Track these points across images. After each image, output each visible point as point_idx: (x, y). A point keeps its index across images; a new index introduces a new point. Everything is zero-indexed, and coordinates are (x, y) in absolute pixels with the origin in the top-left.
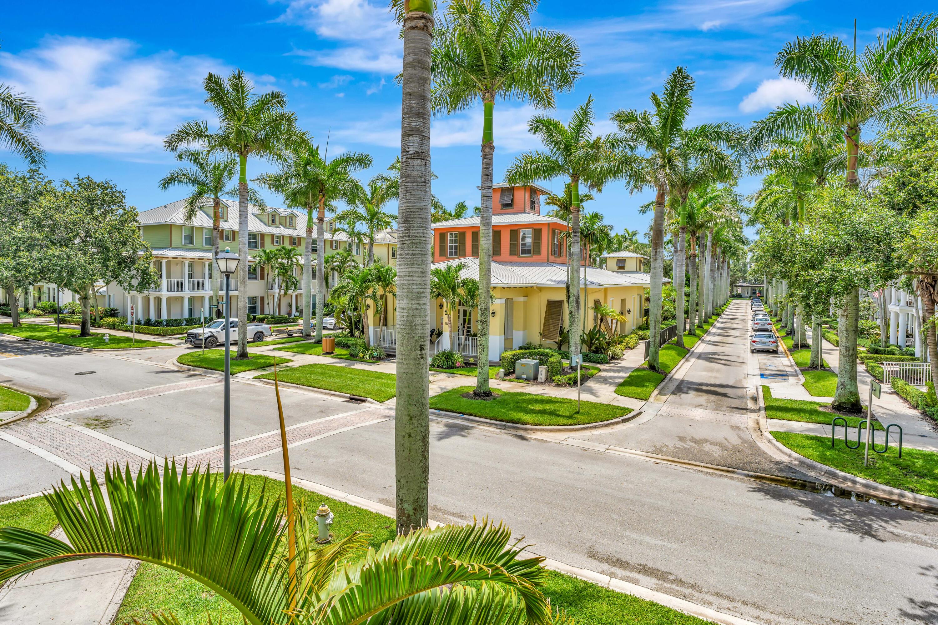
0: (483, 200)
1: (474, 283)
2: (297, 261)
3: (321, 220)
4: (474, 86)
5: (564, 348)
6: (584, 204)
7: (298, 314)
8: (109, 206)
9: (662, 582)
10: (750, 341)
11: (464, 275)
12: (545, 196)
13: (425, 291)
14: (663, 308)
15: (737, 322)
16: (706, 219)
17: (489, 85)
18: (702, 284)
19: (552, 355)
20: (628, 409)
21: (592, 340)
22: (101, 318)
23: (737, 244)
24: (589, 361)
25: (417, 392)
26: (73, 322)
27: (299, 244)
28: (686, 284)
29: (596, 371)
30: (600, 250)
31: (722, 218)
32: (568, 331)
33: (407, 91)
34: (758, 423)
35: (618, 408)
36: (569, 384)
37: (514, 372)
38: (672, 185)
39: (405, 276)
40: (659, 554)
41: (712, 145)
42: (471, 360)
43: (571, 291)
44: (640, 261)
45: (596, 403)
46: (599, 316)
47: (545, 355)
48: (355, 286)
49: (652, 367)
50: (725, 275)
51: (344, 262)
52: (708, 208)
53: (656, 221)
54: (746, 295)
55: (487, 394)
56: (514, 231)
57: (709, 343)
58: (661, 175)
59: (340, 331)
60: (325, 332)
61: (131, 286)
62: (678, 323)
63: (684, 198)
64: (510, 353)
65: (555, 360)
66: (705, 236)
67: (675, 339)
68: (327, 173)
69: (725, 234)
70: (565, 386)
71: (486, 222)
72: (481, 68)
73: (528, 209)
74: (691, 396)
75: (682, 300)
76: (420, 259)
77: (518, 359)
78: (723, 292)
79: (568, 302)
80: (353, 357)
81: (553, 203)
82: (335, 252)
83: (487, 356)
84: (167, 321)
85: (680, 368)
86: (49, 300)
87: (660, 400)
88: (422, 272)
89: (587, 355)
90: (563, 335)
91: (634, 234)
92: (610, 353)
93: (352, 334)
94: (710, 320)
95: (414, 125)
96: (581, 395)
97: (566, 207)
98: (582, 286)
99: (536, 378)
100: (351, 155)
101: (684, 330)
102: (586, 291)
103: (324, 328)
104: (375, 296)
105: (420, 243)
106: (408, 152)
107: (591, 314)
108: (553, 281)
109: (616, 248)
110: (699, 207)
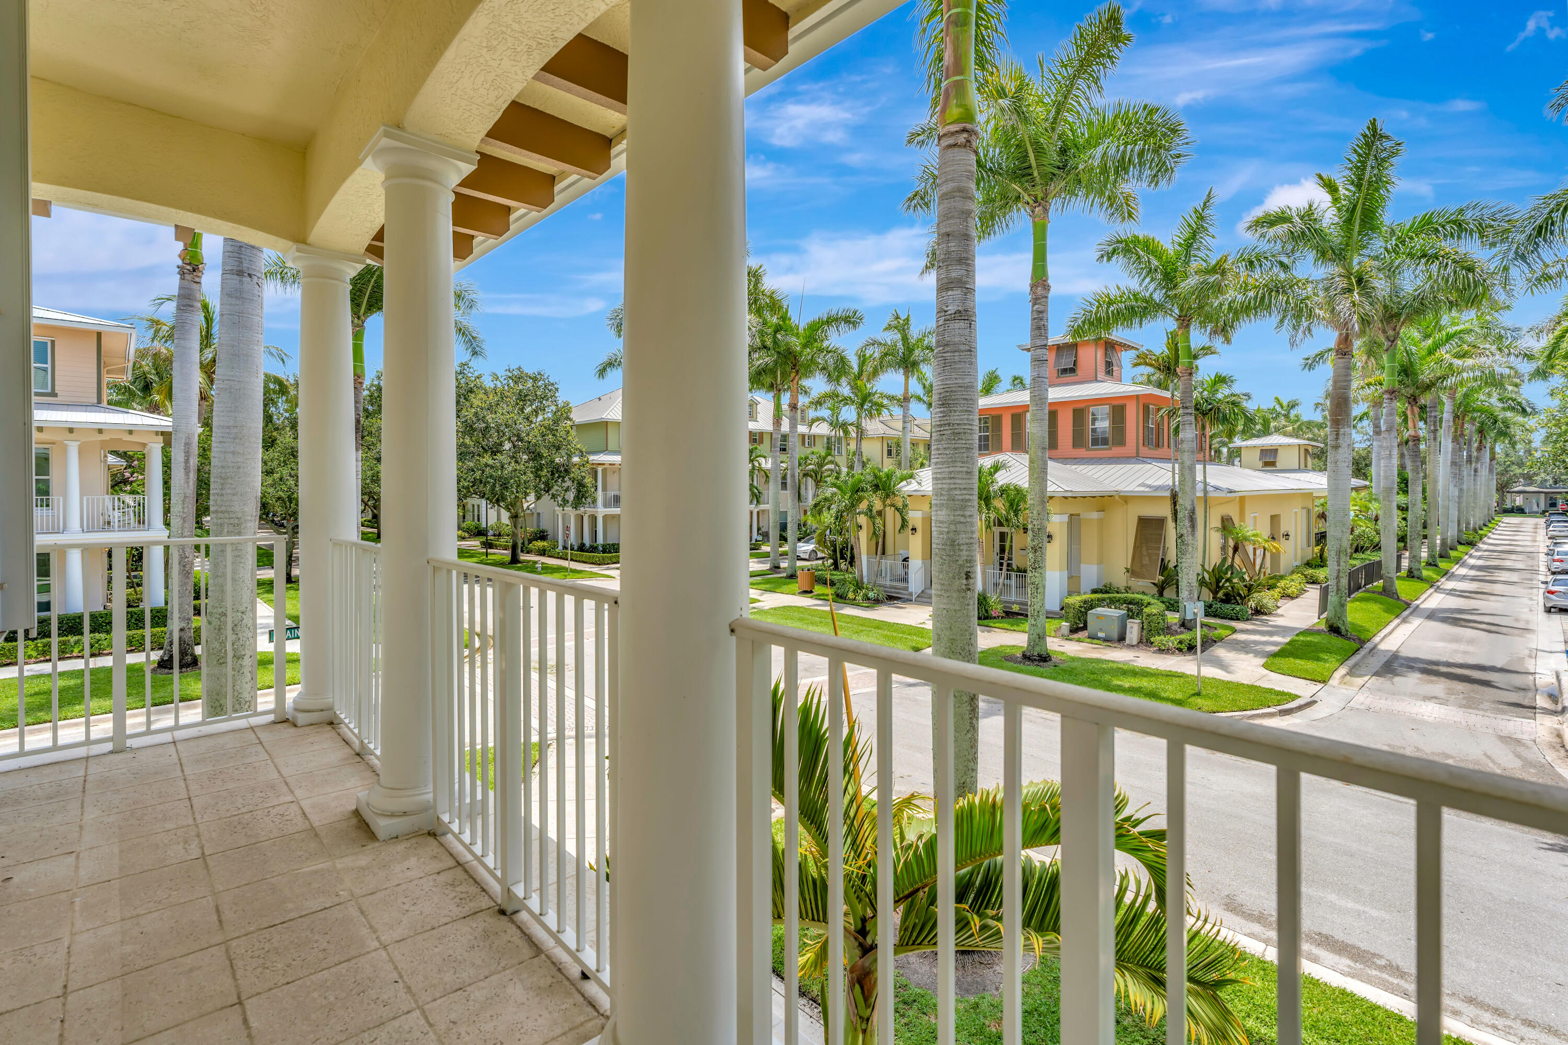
0: (1034, 367)
1: (1018, 491)
2: (760, 464)
3: (793, 407)
4: (1018, 198)
5: (1169, 593)
6: (1199, 362)
7: (760, 538)
8: (541, 402)
9: (1362, 966)
10: (1541, 591)
11: (1002, 479)
12: (1132, 354)
13: (971, 497)
14: (1352, 530)
15: (1513, 557)
16: (1438, 374)
17: (1040, 195)
18: (1435, 489)
19: (1149, 604)
20: (1289, 694)
21: (1218, 581)
22: (530, 541)
23: (1509, 414)
24: (1215, 616)
25: (962, 635)
26: (500, 546)
27: (761, 442)
28: (1400, 489)
29: (1228, 632)
30: (1231, 434)
31: (1472, 369)
32: (1175, 567)
33: (943, 230)
34: (1559, 736)
35: (1270, 691)
36: (1180, 650)
37: (1085, 628)
38: (1365, 322)
39: (944, 478)
40: (1355, 924)
41: (1446, 246)
42: (1016, 608)
43: (1180, 501)
44: (1306, 451)
45: (1229, 682)
46: (1231, 543)
47: (1137, 603)
48: (843, 497)
49: (1334, 630)
50: (1484, 472)
51: (821, 465)
52: (1444, 353)
53: (1335, 382)
54: (1535, 508)
55: (1044, 658)
56: (1080, 411)
57: (1452, 592)
58: (1344, 305)
59: (820, 562)
60: (799, 564)
61: (565, 502)
62: (1387, 556)
63: (1393, 341)
64: (1079, 598)
65: (1155, 611)
66: (1438, 403)
67: (1379, 584)
68: (802, 340)
69: (1482, 397)
70: (1173, 653)
71: (1039, 397)
72: (1027, 171)
73: (1101, 375)
74: (1413, 680)
75: (1391, 516)
76: (965, 455)
77: (1092, 607)
78: (1481, 502)
79: (1175, 520)
80: (841, 597)
81: (1147, 364)
82: (809, 451)
83: (1043, 599)
84: (603, 546)
85: (1390, 633)
86: (474, 520)
87: (1351, 685)
88: (967, 473)
89: (1210, 606)
90: (1166, 573)
91: (1293, 405)
92: (1252, 604)
93: (836, 566)
94: (1453, 554)
95: (954, 275)
96: (1202, 668)
97: (1169, 369)
98: (1200, 494)
99: (1122, 638)
100: (834, 313)
101: (1398, 568)
102: (1206, 501)
103: (799, 558)
104: (871, 511)
105: (965, 433)
106: (946, 311)
107: (1216, 540)
108: (1149, 486)
109: (1259, 431)
110: (1424, 353)
